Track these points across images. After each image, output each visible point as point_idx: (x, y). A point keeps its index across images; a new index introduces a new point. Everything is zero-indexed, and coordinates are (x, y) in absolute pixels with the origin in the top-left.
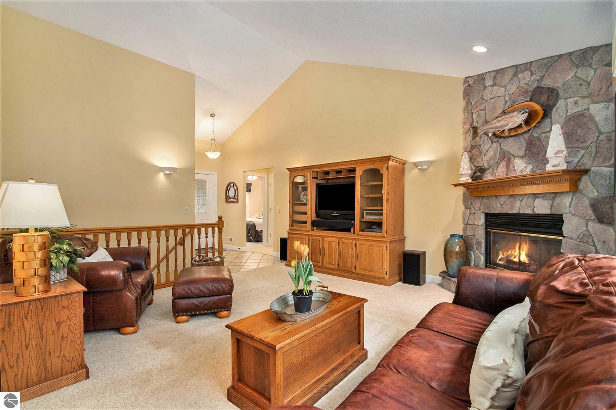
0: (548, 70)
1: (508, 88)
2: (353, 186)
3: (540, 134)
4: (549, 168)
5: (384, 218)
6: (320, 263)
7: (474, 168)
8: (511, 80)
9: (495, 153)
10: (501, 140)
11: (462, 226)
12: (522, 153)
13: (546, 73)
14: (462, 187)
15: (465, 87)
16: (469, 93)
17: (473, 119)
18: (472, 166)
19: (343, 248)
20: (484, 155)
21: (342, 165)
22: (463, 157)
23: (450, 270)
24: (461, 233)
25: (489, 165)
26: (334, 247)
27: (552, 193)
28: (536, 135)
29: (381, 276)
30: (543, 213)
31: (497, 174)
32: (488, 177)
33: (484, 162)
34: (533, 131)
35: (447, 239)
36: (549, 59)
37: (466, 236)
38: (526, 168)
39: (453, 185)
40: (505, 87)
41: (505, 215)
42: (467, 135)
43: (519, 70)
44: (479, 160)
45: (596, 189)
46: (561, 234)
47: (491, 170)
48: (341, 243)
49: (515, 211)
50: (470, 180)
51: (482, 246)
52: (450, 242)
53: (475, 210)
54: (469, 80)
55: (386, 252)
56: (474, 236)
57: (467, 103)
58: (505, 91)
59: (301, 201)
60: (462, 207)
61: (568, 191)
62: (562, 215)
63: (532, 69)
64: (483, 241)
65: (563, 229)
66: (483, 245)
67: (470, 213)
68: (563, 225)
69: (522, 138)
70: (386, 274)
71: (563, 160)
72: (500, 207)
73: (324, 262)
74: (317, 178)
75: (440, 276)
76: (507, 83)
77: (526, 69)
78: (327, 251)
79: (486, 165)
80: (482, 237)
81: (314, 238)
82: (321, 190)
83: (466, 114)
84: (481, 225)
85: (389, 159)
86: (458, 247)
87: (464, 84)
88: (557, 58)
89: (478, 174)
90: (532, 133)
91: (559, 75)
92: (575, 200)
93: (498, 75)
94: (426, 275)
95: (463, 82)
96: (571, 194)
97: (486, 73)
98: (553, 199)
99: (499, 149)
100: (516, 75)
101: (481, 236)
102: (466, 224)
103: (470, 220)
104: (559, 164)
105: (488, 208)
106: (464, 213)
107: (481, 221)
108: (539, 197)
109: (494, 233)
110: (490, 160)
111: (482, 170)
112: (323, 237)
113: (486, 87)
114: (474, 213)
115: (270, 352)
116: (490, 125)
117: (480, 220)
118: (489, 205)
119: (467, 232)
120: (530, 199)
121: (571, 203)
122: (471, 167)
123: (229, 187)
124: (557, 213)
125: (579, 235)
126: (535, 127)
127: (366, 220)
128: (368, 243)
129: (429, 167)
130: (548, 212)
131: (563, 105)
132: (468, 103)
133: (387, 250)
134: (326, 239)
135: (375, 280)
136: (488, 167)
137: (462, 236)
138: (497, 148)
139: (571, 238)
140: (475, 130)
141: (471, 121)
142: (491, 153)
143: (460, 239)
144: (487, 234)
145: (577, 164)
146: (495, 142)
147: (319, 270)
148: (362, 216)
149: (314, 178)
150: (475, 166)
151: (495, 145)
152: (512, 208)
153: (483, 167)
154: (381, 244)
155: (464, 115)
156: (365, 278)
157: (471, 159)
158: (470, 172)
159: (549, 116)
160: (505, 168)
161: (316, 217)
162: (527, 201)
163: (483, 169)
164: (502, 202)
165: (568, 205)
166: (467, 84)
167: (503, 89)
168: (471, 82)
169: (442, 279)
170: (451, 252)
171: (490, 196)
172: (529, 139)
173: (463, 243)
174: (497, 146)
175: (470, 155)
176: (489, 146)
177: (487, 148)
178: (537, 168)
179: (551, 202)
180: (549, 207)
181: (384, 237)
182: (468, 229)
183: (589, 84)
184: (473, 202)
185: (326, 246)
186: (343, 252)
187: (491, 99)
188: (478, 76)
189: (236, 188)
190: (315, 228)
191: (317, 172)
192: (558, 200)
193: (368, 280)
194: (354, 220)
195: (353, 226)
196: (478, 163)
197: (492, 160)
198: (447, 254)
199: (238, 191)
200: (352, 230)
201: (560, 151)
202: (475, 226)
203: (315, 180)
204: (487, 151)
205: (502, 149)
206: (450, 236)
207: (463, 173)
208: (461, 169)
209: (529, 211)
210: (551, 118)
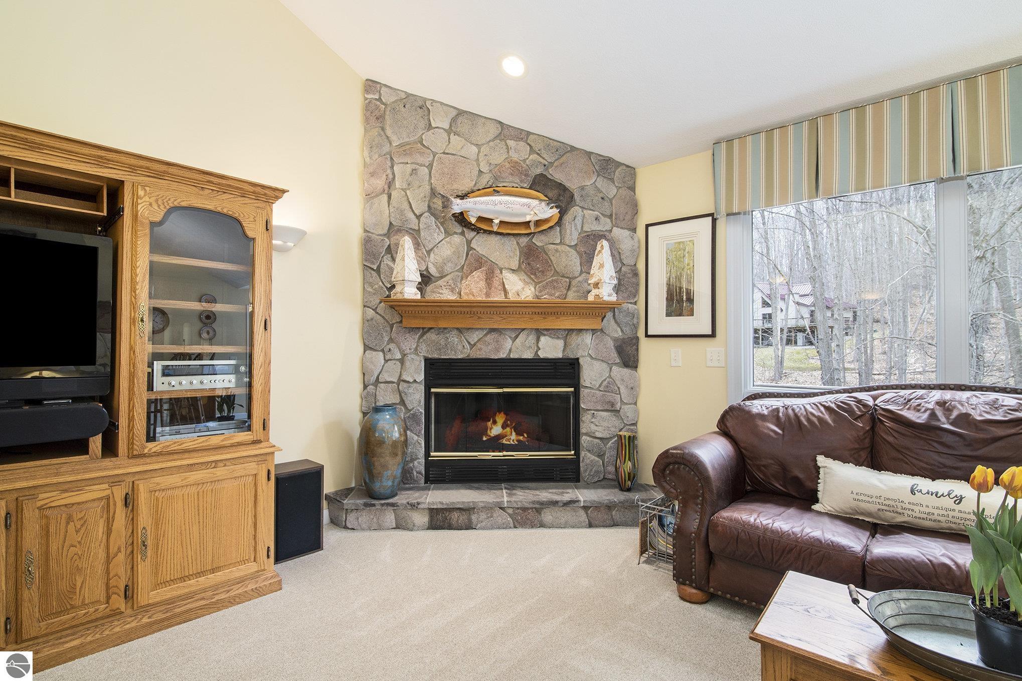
0: (559, 159)
1: (484, 151)
3: (546, 245)
8: (490, 141)
9: (456, 254)
10: (474, 235)
12: (515, 264)
13: (556, 160)
15: (370, 99)
16: (383, 117)
17: (393, 174)
20: (429, 252)
25: (439, 272)
27: (565, 330)
28: (538, 243)
30: (554, 357)
31: (465, 292)
32: (440, 294)
33: (427, 263)
34: (533, 237)
36: (560, 144)
38: (524, 290)
40: (478, 146)
41: (482, 361)
43: (506, 132)
45: (620, 327)
46: (578, 386)
49: (502, 355)
50: (419, 295)
51: (420, 421)
53: (404, 354)
54: (382, 90)
56: (402, 404)
58: (479, 153)
62: (579, 359)
63: (531, 143)
65: (580, 378)
66: (423, 419)
67: (388, 360)
68: (579, 373)
69: (515, 243)
72: (468, 348)
76: (482, 142)
77: (520, 139)
79: (433, 270)
80: (422, 404)
84: (416, 381)
87: (365, 91)
88: (570, 149)
90: (531, 239)
91: (574, 173)
92: (596, 341)
93: (462, 119)
95: (361, 84)
96: (591, 333)
97: (433, 101)
98: (567, 339)
99: (465, 248)
100: (500, 137)
102: (375, 383)
103: (386, 375)
106: (362, 360)
108: (546, 335)
109: (436, 395)
110: (444, 263)
113: (431, 127)
114: (400, 360)
118: (443, 344)
119: (379, 398)
120: (531, 337)
121: (591, 343)
124: (573, 357)
125: (602, 383)
126: (541, 231)
127: (164, 396)
130: (559, 355)
131: (578, 215)
135: (232, 594)
136: (437, 275)
138: (459, 245)
139: (592, 388)
142: (446, 251)
144: (430, 397)
146: (458, 234)
151: (455, 239)
152: (497, 350)
153: (426, 273)
155: (371, 158)
156: (183, 609)
158: (419, 279)
159: (559, 223)
160: (482, 284)
162: (526, 339)
163: (426, 276)
164: (474, 341)
166: (376, 97)
167: (474, 149)
168: (385, 97)
171: (445, 329)
172: (527, 247)
174: (460, 241)
176: (439, 239)
178: (541, 292)
179: (563, 341)
180: (561, 349)
182: (381, 393)
183: (611, 200)
184: (398, 339)
187: (445, 153)
188: (409, 95)
192: (575, 340)
193: (201, 608)
197: (447, 265)
204: (436, 246)
205: (471, 249)
209: (528, 355)
210: (560, 226)
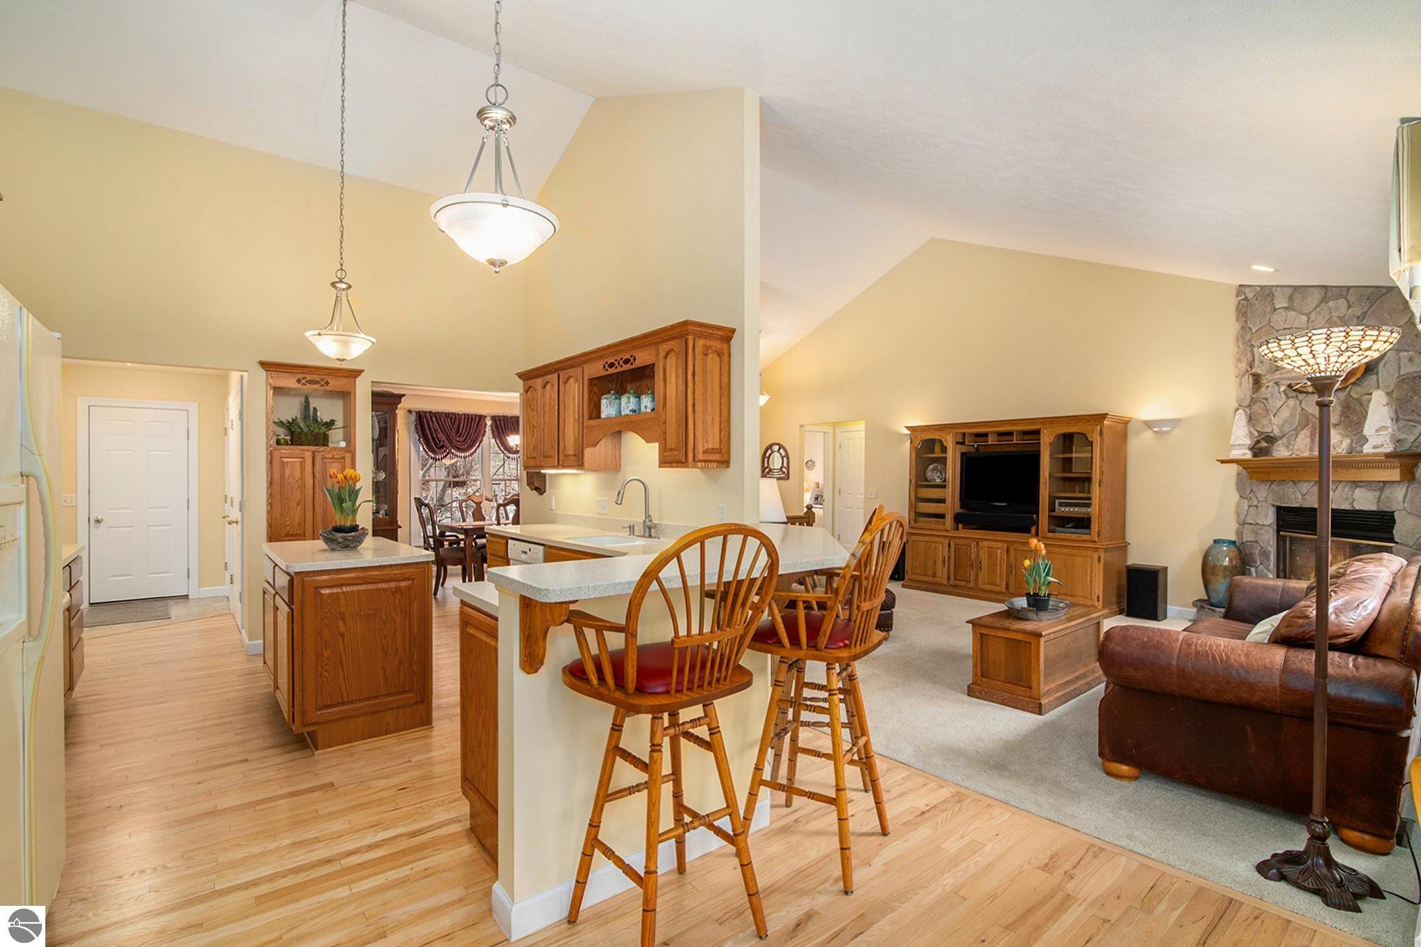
0: (1372, 306)
1: (1313, 317)
2: (1035, 459)
3: (1362, 396)
4: (1367, 449)
5: (1094, 511)
6: (972, 583)
7: (1256, 434)
8: (1316, 307)
9: (1292, 415)
10: (1301, 396)
11: (1235, 526)
13: (1369, 309)
14: (1234, 464)
15: (1240, 301)
16: (1246, 312)
17: (1253, 355)
18: (1253, 430)
19: (1016, 559)
20: (1274, 416)
21: (1015, 425)
22: (1237, 418)
23: (1213, 595)
24: (1233, 539)
25: (1281, 432)
26: (999, 558)
27: (1379, 482)
28: (1355, 396)
29: (1089, 603)
30: (1367, 509)
31: (1295, 447)
32: (1281, 452)
33: (1273, 426)
34: (1351, 389)
35: (1207, 547)
36: (1373, 289)
37: (1243, 543)
38: (1341, 442)
39: (1218, 461)
40: (1308, 315)
41: (1308, 510)
42: (1244, 380)
43: (1329, 294)
44: (1265, 422)
46: (1392, 540)
47: (1285, 440)
48: (1012, 551)
50: (1249, 455)
51: (1270, 557)
52: (1214, 551)
53: (1258, 502)
54: (1247, 290)
55: (1097, 565)
56: (1257, 542)
57: (1243, 328)
58: (1308, 321)
59: (928, 481)
60: (1234, 496)
61: (1399, 480)
62: (1394, 512)
63: (1349, 297)
64: (1272, 550)
65: (1394, 532)
66: (1273, 557)
67: (1250, 506)
68: (1393, 527)
70: (1098, 601)
71: (1388, 440)
72: (1300, 497)
73: (980, 582)
74: (963, 443)
75: (1194, 604)
76: (1311, 310)
77: (1340, 296)
78: (985, 564)
79: (1277, 432)
80: (1271, 543)
81: (960, 541)
82: (971, 464)
83: (1241, 346)
84: (1268, 526)
85: (1104, 418)
86: (1227, 559)
87: (1237, 296)
88: (1384, 291)
89: (1264, 444)
90: (1349, 392)
91: (1388, 316)
92: (1411, 494)
93: (1296, 295)
94: (1168, 607)
95: (1234, 292)
96: (1406, 484)
97: (1277, 286)
98: (1382, 490)
99: (1299, 409)
100: (1324, 300)
101: (1269, 542)
102: (1243, 524)
103: (1248, 518)
104: (1382, 445)
105: (1280, 498)
106: (1238, 506)
107: (1270, 518)
108: (1360, 486)
109: (1292, 539)
110: (1283, 424)
111: (1271, 439)
112: (978, 541)
113: (1275, 310)
114: (1257, 506)
115: (1032, 640)
116: (1281, 374)
117: (1266, 516)
118: (1282, 493)
119: (1244, 536)
120: (1347, 489)
121: (1405, 496)
122: (1250, 433)
123: (769, 452)
124: (1387, 510)
125: (1416, 541)
126: (1354, 383)
127: (1058, 515)
128: (1065, 551)
129: (1173, 429)
130: (1374, 508)
131: (1394, 360)
132: (1245, 329)
133: (1099, 561)
134: (982, 544)
136: (1280, 435)
137: (1235, 542)
138: (1295, 406)
139: (1406, 545)
140: (1257, 379)
141: (1250, 359)
142: (1285, 413)
143: (1232, 546)
144: (1280, 540)
145: (1413, 443)
146: (1292, 397)
147: (970, 593)
148: (1052, 509)
149: (958, 443)
150: (1257, 431)
151: (1291, 402)
153: (1272, 435)
154: (1089, 553)
155: (1238, 347)
157: (1250, 419)
158: (1249, 442)
159: (1375, 370)
160: (1308, 440)
161: (961, 508)
162: (1343, 490)
163: (1271, 437)
164: (1304, 491)
165: (1401, 498)
166: (1243, 297)
167: (1305, 318)
168: (1250, 295)
169: (1198, 611)
170: (1215, 567)
171: (1284, 481)
172: (1345, 400)
173: (1236, 552)
174: (1296, 403)
175: (1249, 412)
176: (1282, 403)
177: (1279, 405)
178: (1357, 444)
179: (1377, 494)
180: (1376, 501)
181: (1095, 542)
182: (1245, 532)
184: (1255, 489)
185: (984, 556)
186: (1016, 565)
187: (1285, 329)
188: (1262, 287)
189: (784, 454)
190: (960, 526)
191: (964, 434)
192: (1387, 492)
194: (1037, 513)
195: (1036, 523)
196: (1264, 427)
197: (1287, 425)
198: (1208, 570)
199: (788, 459)
200: (1033, 529)
201: (1384, 428)
202: (1258, 526)
203: (960, 446)
204: (1278, 410)
205: (1303, 409)
206: (1212, 542)
207: (1236, 443)
208: (1233, 437)
209: (1345, 506)
210: (1377, 374)
